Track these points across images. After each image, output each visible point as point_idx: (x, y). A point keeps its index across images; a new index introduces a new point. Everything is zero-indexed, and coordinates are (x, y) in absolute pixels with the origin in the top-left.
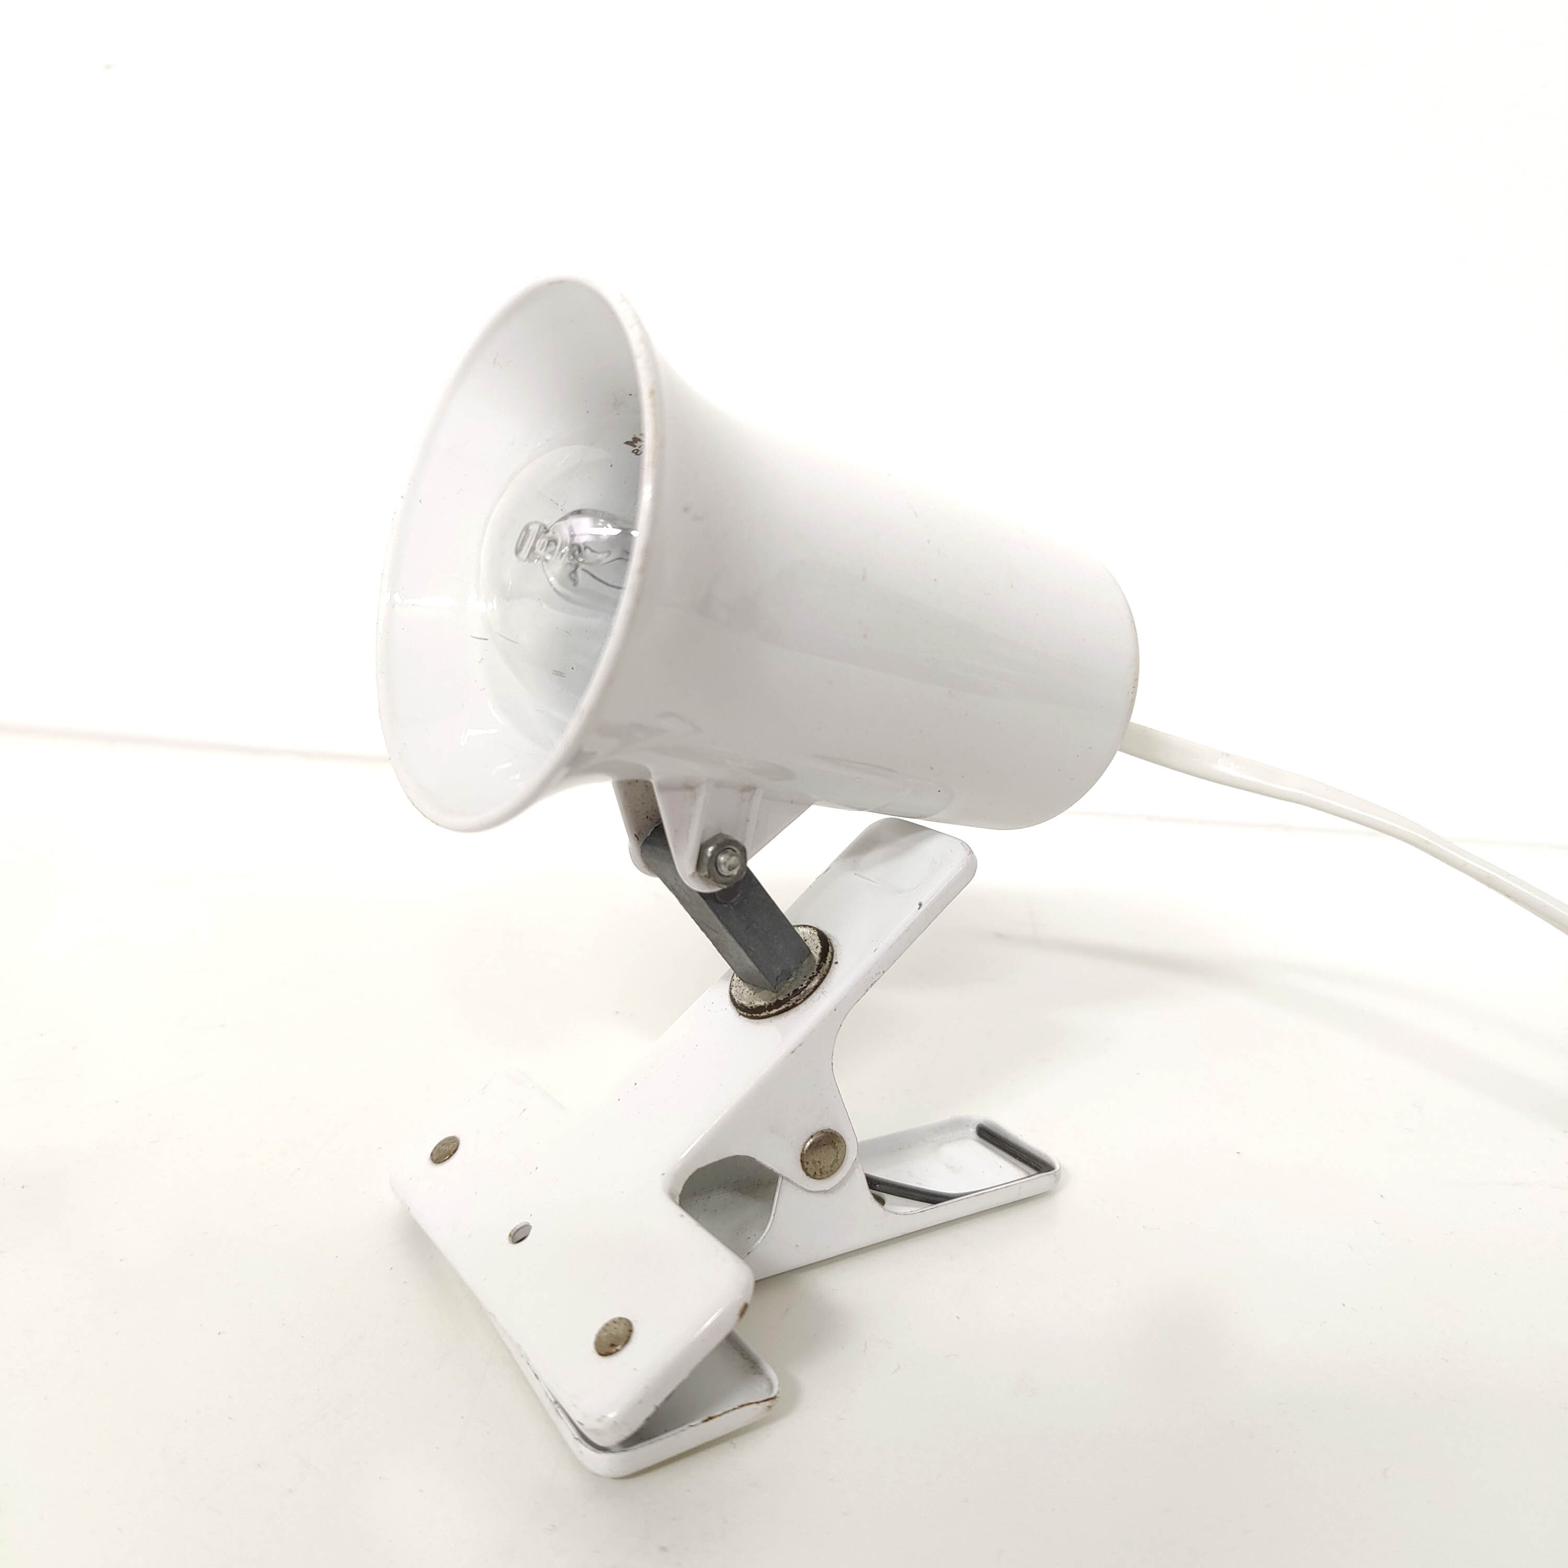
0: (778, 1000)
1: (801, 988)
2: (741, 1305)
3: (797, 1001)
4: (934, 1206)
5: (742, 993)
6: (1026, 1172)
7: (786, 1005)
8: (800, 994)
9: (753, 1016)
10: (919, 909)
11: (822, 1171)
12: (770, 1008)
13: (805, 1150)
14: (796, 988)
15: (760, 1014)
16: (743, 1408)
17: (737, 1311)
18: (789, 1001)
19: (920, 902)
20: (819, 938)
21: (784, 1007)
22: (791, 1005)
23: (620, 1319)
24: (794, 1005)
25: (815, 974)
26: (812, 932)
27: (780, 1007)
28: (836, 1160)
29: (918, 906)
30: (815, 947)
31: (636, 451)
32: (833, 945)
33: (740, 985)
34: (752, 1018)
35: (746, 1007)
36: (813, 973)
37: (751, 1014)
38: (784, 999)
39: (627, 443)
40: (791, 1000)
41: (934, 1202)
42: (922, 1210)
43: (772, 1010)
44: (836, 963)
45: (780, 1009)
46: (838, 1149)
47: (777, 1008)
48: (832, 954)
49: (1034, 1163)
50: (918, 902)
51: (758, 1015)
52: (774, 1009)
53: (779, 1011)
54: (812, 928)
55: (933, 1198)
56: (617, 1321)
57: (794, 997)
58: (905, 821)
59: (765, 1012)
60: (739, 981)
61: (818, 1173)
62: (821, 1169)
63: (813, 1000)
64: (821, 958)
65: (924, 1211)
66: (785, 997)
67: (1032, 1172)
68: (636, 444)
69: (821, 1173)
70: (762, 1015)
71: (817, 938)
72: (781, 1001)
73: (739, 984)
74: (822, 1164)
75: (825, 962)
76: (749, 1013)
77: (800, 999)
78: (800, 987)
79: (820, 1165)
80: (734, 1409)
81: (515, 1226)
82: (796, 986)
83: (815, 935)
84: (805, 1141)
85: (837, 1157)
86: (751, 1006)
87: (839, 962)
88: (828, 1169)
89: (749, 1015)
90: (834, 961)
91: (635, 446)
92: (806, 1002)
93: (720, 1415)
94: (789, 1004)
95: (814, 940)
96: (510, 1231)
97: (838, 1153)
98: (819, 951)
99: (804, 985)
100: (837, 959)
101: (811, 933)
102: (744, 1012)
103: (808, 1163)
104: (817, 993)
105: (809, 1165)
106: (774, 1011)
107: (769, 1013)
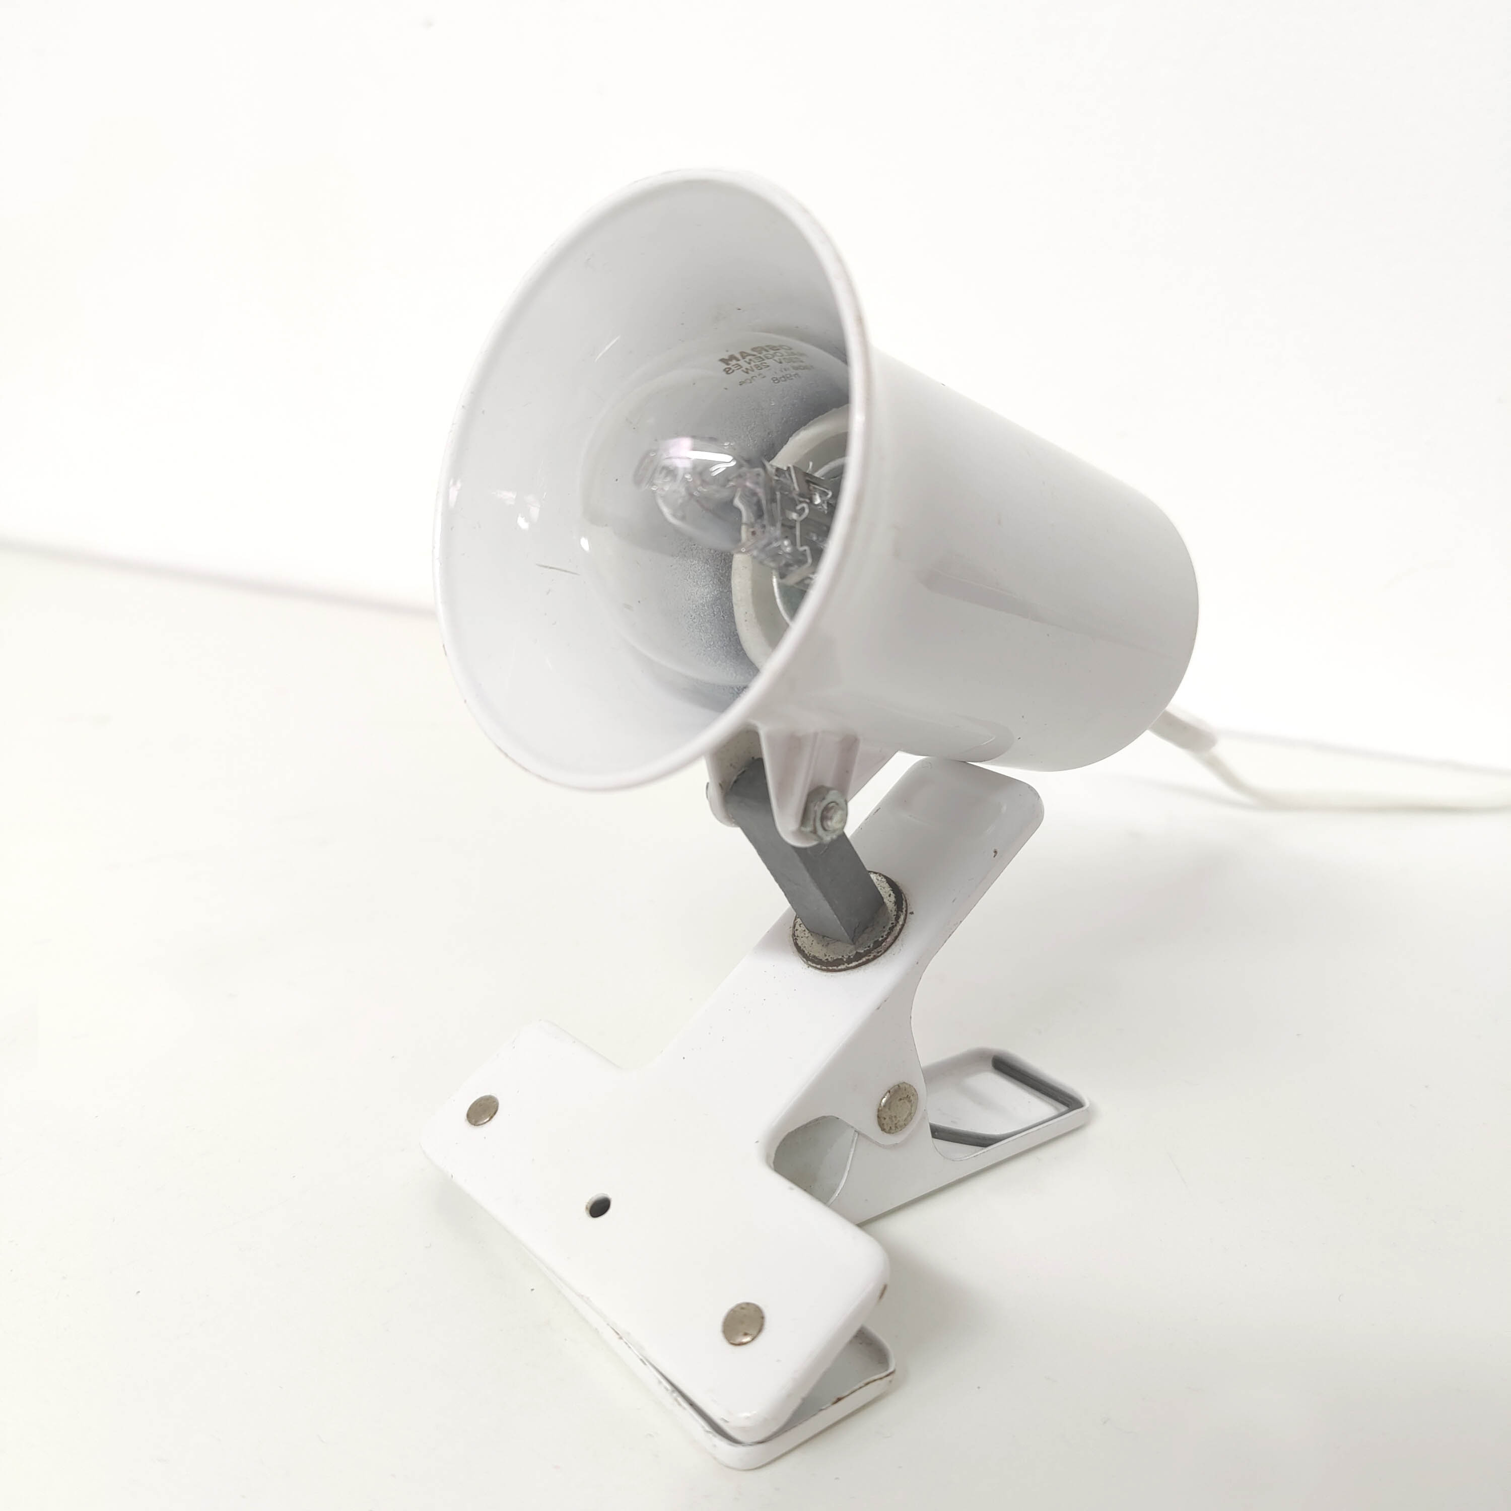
0: (857, 952)
1: (882, 940)
2: (882, 1287)
3: (878, 953)
4: (985, 1150)
5: (812, 944)
6: (1056, 1108)
7: (867, 958)
8: (881, 945)
9: (829, 969)
10: (994, 856)
11: (897, 1125)
12: (849, 961)
13: (882, 1104)
14: (876, 939)
15: (837, 967)
16: (869, 1386)
17: (878, 1294)
18: (870, 953)
19: (995, 849)
20: (889, 884)
21: (864, 959)
22: (872, 957)
23: (748, 1304)
24: (875, 958)
25: (894, 925)
26: (880, 878)
27: (860, 959)
28: (910, 1114)
29: (994, 854)
30: (888, 895)
31: (727, 370)
32: (904, 893)
33: (807, 936)
34: (828, 971)
35: (821, 960)
36: (892, 923)
37: (826, 967)
38: (865, 951)
39: (722, 360)
40: (873, 952)
41: (985, 1145)
42: (975, 1155)
43: (851, 963)
44: (912, 913)
45: (860, 962)
46: (912, 1102)
47: (857, 961)
48: (906, 901)
49: (1060, 1097)
50: (993, 849)
51: (835, 968)
52: (854, 961)
53: (860, 964)
54: (878, 875)
55: (983, 1141)
56: (744, 1306)
57: (875, 949)
58: (976, 766)
59: (844, 964)
60: (805, 931)
61: (893, 1128)
62: (896, 1124)
63: (893, 953)
64: (898, 908)
65: (977, 1155)
66: (866, 949)
67: (1063, 1108)
68: (730, 362)
69: (896, 1127)
70: (840, 968)
71: (887, 885)
72: (862, 953)
73: (805, 934)
74: (899, 1119)
75: (902, 912)
76: (824, 966)
77: (881, 951)
78: (880, 939)
79: (896, 1120)
80: (861, 1388)
81: (590, 1198)
82: (876, 937)
83: (883, 882)
84: (880, 1098)
85: (911, 1110)
86: (826, 958)
87: (914, 912)
88: (902, 1123)
89: (823, 968)
90: (909, 911)
91: (728, 364)
92: (886, 954)
93: (848, 1395)
94: (870, 956)
95: (884, 888)
96: (586, 1204)
97: (912, 1106)
98: (893, 899)
99: (885, 936)
100: (911, 908)
101: (878, 880)
102: (818, 964)
103: (885, 1119)
104: (896, 946)
105: (886, 1120)
106: (854, 964)
107: (848, 966)
